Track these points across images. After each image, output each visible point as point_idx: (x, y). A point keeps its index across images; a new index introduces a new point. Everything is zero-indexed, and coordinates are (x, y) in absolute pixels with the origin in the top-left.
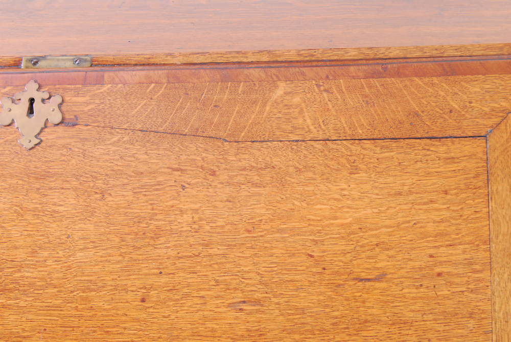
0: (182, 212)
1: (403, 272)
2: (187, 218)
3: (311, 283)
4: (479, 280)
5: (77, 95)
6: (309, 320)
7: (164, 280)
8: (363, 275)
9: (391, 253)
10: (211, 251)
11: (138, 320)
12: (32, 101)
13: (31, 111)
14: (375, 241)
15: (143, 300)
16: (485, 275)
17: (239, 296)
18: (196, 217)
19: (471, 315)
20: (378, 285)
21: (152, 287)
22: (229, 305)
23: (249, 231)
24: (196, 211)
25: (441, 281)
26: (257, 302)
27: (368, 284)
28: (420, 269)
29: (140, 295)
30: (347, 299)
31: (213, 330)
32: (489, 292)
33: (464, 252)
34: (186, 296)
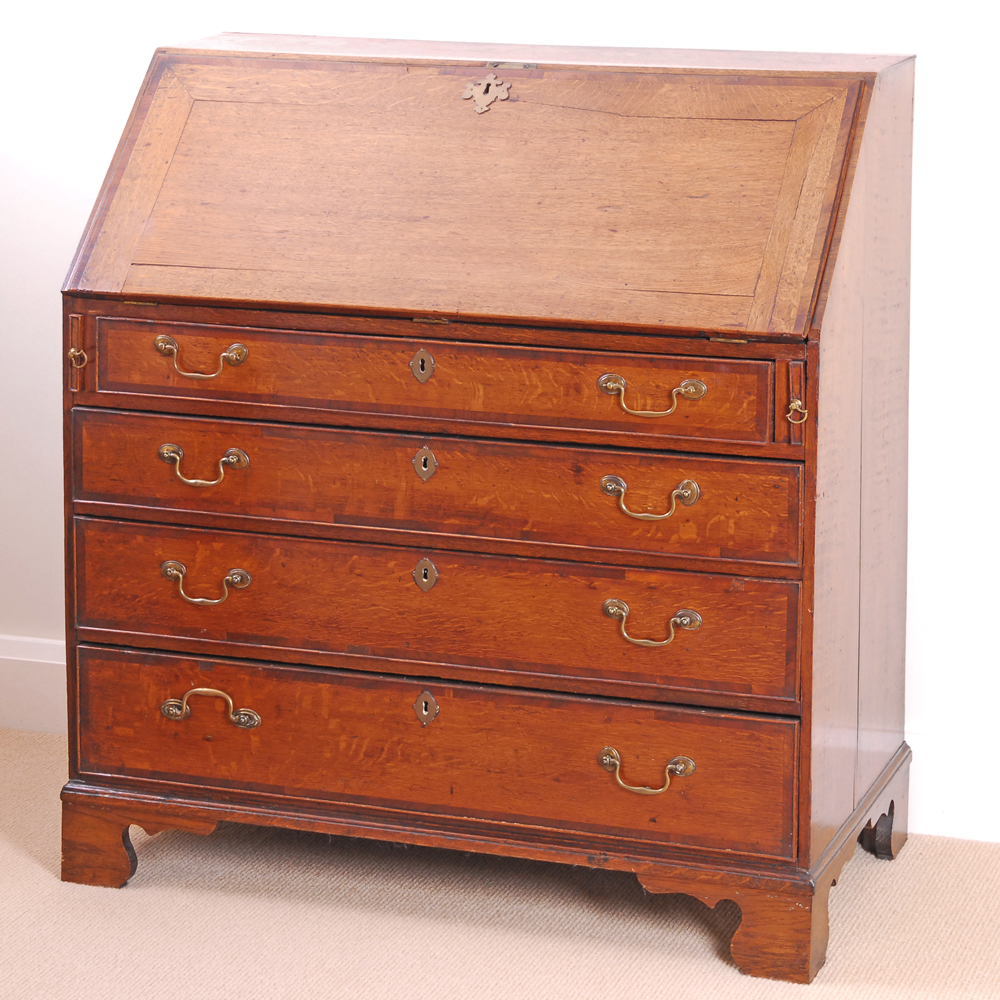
0: (579, 154)
1: (720, 194)
2: (582, 158)
3: (658, 198)
4: (770, 200)
5: (522, 83)
6: (651, 218)
7: (556, 192)
8: (694, 195)
9: (716, 183)
10: (593, 177)
11: (532, 214)
12: (489, 85)
13: (487, 91)
14: (706, 176)
15: (539, 203)
16: (775, 197)
17: (607, 203)
18: (588, 158)
19: (759, 219)
20: (702, 200)
21: (547, 196)
22: (598, 208)
23: (622, 167)
24: (589, 154)
25: (745, 199)
26: (619, 207)
27: (695, 199)
28: (733, 192)
29: (538, 200)
30: (679, 208)
31: (584, 222)
32: (774, 206)
33: (764, 184)
34: (570, 202)
